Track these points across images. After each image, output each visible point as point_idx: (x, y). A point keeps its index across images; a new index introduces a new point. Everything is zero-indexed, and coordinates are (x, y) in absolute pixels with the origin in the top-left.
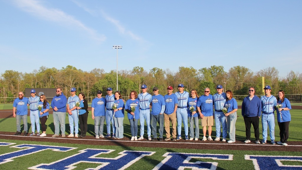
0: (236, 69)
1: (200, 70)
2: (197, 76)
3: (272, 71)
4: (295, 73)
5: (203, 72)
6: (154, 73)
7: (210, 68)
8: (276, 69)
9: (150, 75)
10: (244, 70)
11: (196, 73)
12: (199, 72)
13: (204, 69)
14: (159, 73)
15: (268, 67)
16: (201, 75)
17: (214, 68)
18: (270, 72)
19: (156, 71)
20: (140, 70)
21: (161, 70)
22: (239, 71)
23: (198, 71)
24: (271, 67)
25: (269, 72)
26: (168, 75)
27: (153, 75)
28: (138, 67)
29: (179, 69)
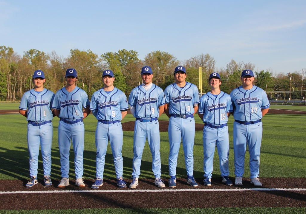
0: (156, 55)
1: (102, 56)
2: (98, 64)
3: (206, 60)
4: (238, 63)
5: (107, 58)
6: (31, 58)
7: (117, 52)
8: (211, 57)
9: (25, 60)
10: (167, 58)
11: (97, 60)
12: (102, 58)
13: (109, 54)
14: (40, 58)
15: (201, 54)
16: (104, 62)
17: (123, 53)
18: (204, 60)
19: (34, 55)
20: (6, 52)
21: (43, 53)
22: (159, 59)
23: (100, 57)
24: (205, 54)
25: (202, 61)
26: (53, 62)
27: (29, 60)
28: (5, 47)
29: (70, 52)
